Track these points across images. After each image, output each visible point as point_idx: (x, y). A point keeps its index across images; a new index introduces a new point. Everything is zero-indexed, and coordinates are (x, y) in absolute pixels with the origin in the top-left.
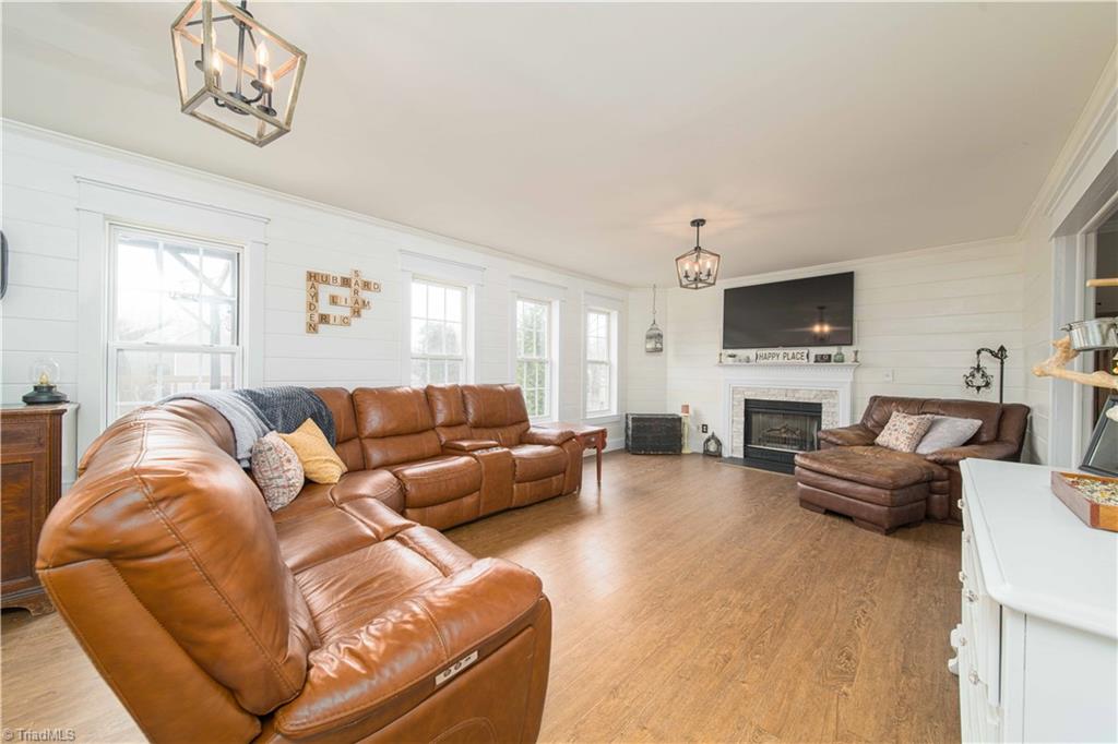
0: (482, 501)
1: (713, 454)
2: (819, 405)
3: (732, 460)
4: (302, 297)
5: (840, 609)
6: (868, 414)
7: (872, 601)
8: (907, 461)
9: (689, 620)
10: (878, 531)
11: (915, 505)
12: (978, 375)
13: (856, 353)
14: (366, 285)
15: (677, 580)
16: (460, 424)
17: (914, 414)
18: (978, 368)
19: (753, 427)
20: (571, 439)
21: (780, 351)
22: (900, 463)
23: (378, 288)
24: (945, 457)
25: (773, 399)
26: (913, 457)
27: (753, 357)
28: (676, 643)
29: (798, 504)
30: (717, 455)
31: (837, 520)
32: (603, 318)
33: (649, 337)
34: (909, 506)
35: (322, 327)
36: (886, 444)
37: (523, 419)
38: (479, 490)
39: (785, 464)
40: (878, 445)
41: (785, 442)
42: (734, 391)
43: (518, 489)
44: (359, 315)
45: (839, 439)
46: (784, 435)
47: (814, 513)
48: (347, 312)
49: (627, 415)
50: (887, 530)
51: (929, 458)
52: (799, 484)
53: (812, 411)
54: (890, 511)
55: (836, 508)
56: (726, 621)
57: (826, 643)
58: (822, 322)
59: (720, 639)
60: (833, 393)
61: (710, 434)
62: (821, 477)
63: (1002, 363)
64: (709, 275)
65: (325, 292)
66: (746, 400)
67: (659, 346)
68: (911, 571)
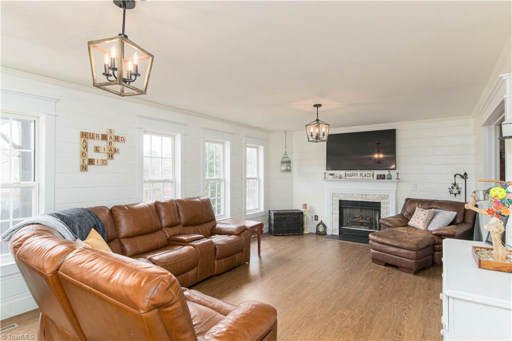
0: (199, 272)
1: (321, 234)
2: (379, 204)
3: (333, 236)
4: (77, 148)
5: (395, 313)
6: (404, 208)
7: (409, 308)
8: (423, 235)
9: (327, 326)
10: (410, 273)
11: (428, 257)
12: (455, 188)
13: (398, 174)
14: (117, 138)
15: (317, 307)
16: (176, 225)
17: (426, 209)
18: (455, 184)
19: (344, 216)
20: (244, 231)
21: (358, 172)
22: (420, 236)
23: (123, 140)
24: (440, 232)
25: (355, 200)
26: (426, 233)
27: (343, 175)
28: (323, 337)
29: (371, 260)
30: (324, 234)
31: (391, 269)
32: (254, 150)
33: (283, 163)
34: (424, 259)
35: (90, 167)
36: (413, 225)
37: (212, 219)
38: (197, 266)
39: (363, 238)
40: (410, 226)
41: (361, 224)
42: (333, 195)
43: (218, 264)
44: (112, 158)
45: (390, 223)
46: (361, 221)
47: (379, 266)
48: (104, 156)
49: (269, 211)
50: (415, 272)
51: (433, 233)
52: (371, 250)
53: (376, 207)
54: (416, 263)
55: (391, 262)
56: (344, 324)
57: (390, 329)
58: (379, 152)
59: (343, 333)
60: (386, 197)
61: (319, 221)
62: (383, 246)
63: (466, 181)
64: (324, 135)
65: (92, 144)
66: (340, 201)
67: (289, 168)
68: (426, 292)
